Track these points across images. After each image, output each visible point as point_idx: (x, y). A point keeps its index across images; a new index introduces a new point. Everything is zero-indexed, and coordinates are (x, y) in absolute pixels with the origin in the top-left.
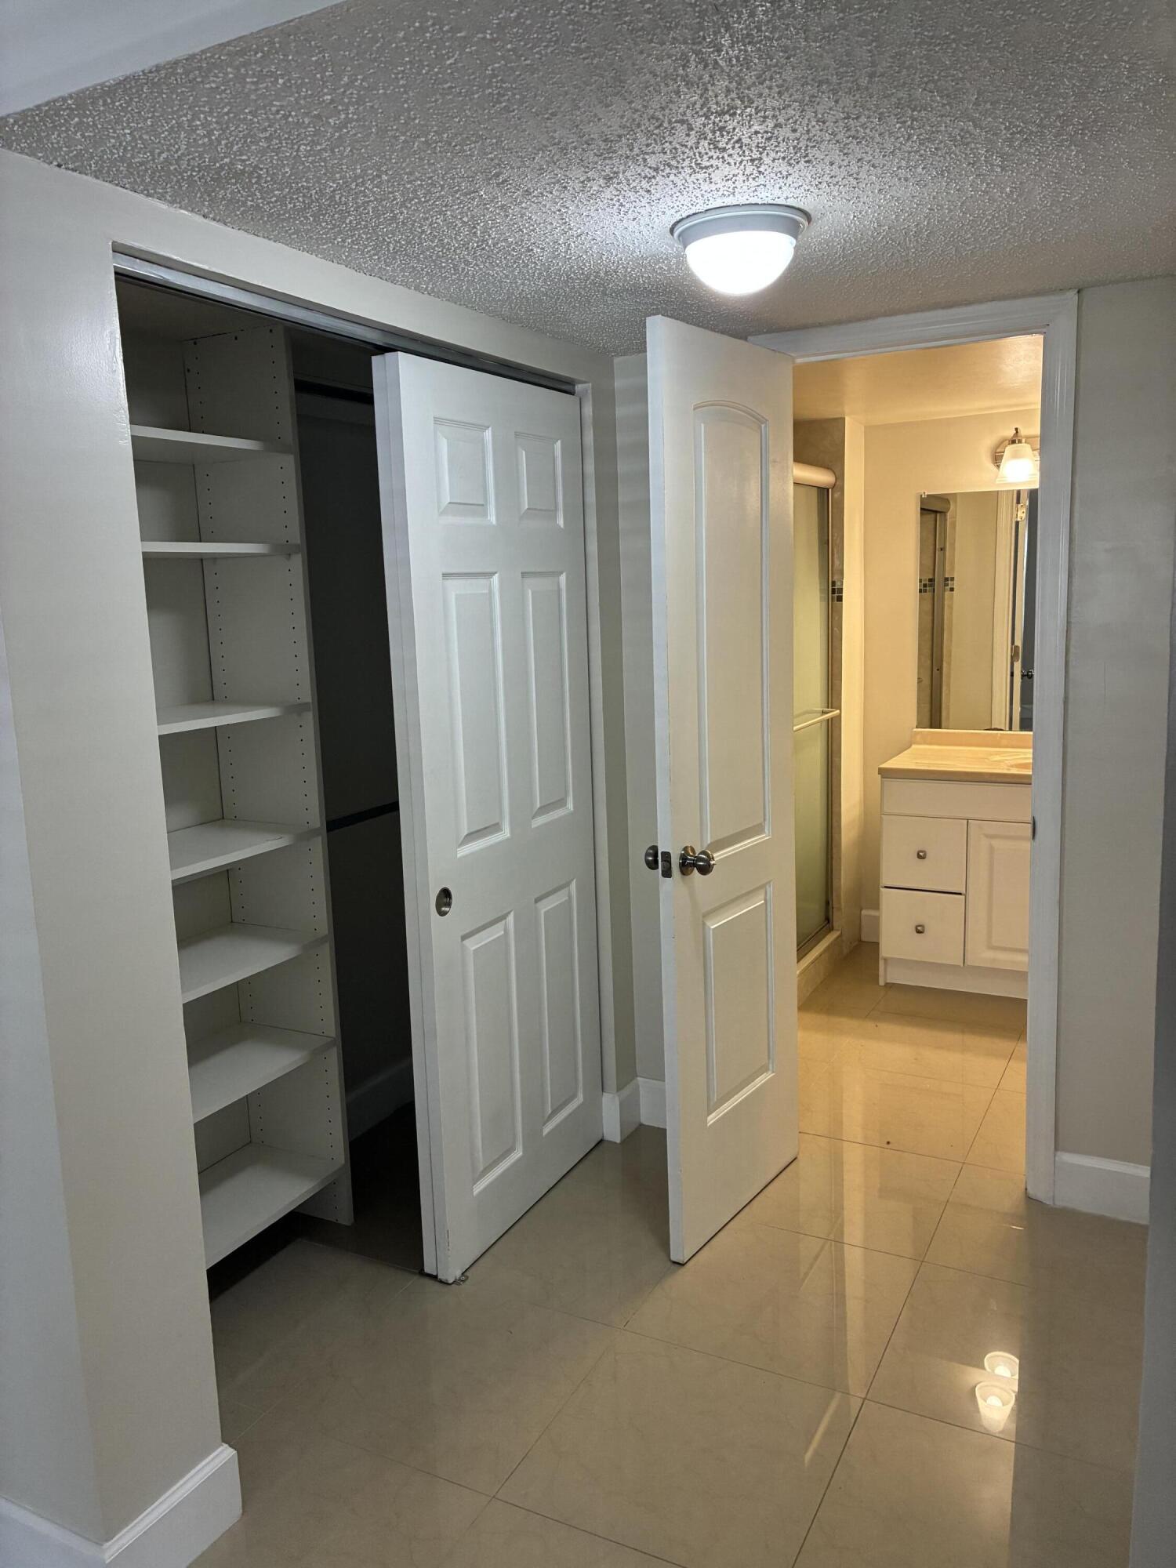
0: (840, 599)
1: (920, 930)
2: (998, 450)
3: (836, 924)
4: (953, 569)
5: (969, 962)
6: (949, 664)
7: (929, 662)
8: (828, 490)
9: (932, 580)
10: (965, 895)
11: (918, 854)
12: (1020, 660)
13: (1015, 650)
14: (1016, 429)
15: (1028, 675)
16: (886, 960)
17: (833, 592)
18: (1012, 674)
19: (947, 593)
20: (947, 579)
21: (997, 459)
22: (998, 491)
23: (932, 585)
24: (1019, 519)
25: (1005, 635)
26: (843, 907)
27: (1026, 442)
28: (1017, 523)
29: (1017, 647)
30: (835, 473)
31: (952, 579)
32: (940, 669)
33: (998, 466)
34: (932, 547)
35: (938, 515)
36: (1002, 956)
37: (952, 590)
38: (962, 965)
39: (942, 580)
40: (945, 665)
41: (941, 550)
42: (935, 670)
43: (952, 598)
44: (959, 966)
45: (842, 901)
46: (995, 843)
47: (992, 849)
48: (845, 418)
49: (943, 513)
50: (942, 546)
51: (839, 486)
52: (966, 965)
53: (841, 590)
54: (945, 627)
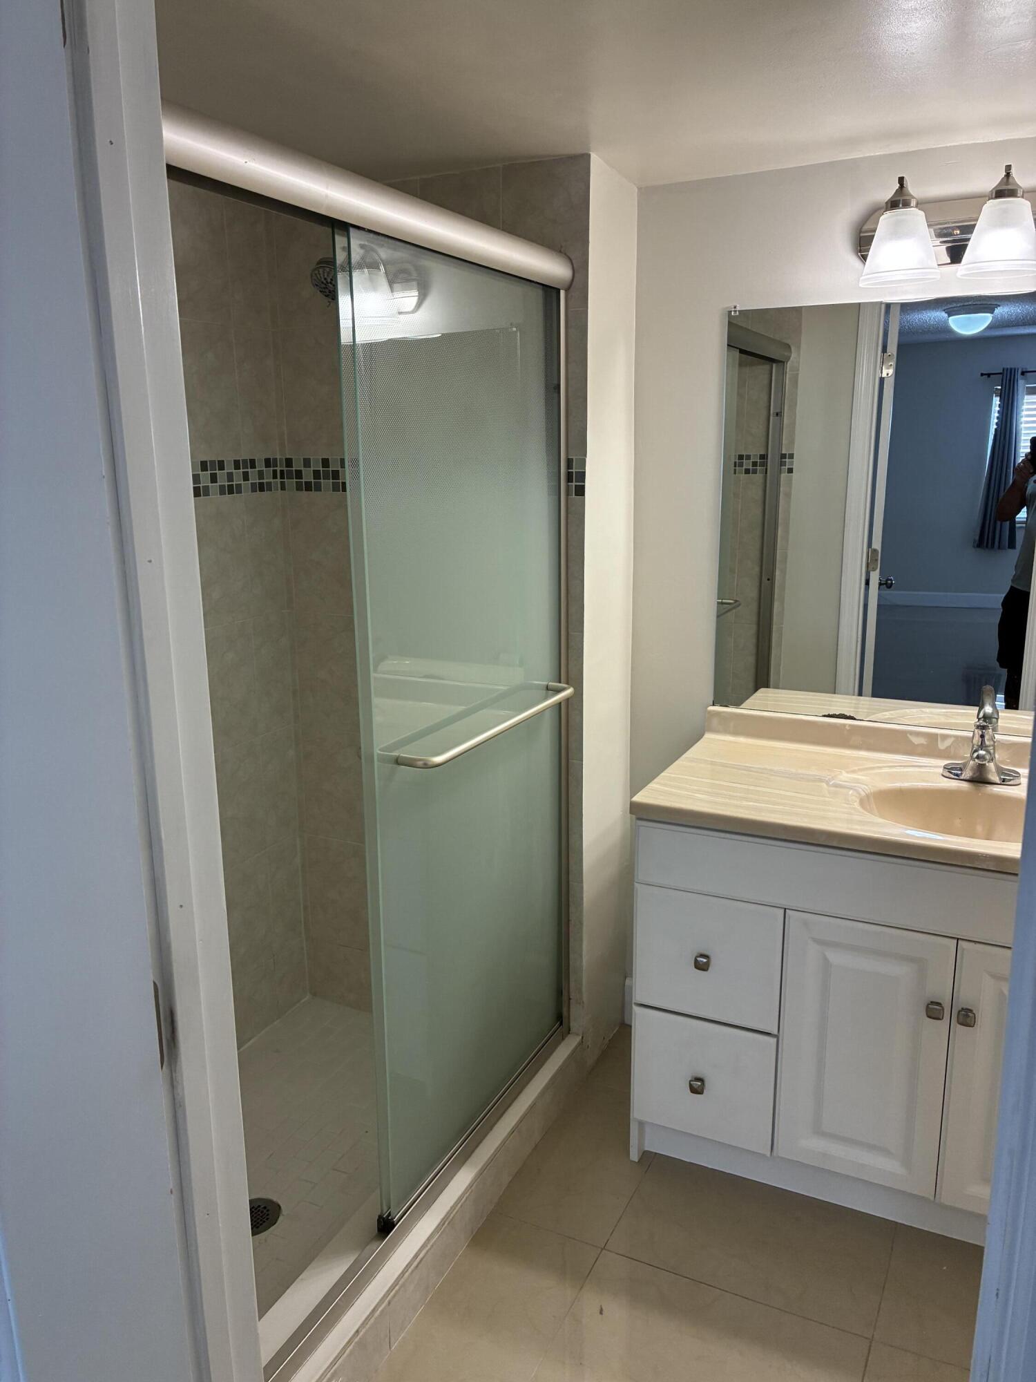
0: (581, 491)
1: (697, 1086)
2: (865, 227)
3: (574, 1025)
4: (792, 442)
5: (781, 1151)
6: (784, 572)
7: (757, 569)
8: (558, 291)
9: (763, 457)
10: (777, 1036)
11: (696, 961)
12: (878, 570)
13: (871, 553)
14: (901, 180)
15: (886, 584)
16: (641, 1124)
17: (569, 478)
18: (867, 583)
19: (784, 476)
20: (783, 456)
21: (862, 244)
22: (859, 304)
23: (764, 464)
24: (884, 375)
25: (861, 529)
26: (585, 999)
27: (916, 207)
28: (882, 380)
29: (875, 551)
30: (572, 264)
31: (791, 456)
32: (771, 579)
33: (864, 258)
34: (764, 413)
35: (774, 365)
36: (837, 1150)
37: (790, 471)
38: (768, 1154)
39: (777, 458)
40: (778, 573)
41: (777, 414)
42: (765, 579)
43: (790, 481)
44: (764, 1155)
45: (584, 989)
46: (835, 957)
47: (826, 965)
48: (589, 155)
49: (781, 363)
50: (778, 411)
51: (578, 285)
52: (775, 1153)
53: (582, 476)
54: (780, 521)
